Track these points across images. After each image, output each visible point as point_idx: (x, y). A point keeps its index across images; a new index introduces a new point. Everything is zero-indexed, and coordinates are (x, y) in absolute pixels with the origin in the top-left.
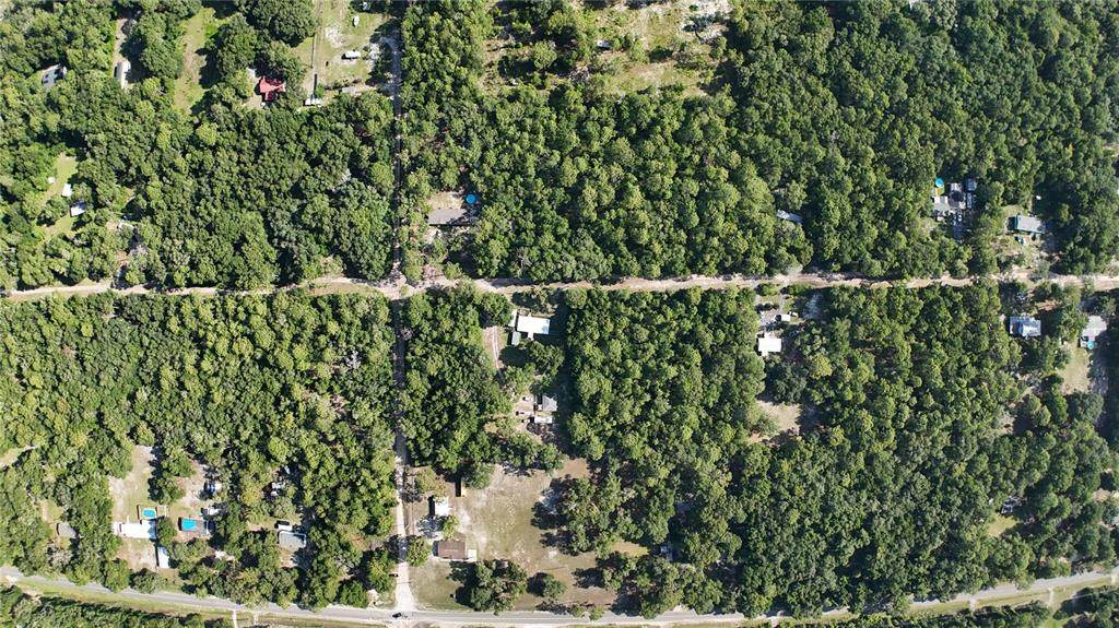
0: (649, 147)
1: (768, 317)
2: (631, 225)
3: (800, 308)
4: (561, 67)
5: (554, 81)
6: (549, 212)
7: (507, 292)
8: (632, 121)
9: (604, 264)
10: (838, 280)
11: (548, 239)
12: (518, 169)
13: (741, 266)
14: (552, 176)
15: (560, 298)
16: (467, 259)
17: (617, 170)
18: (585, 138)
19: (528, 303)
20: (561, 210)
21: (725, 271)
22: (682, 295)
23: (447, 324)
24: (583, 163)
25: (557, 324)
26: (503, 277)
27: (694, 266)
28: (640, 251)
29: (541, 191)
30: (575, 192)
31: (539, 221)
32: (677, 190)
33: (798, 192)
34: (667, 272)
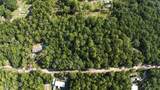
0: (95, 29)
1: (133, 79)
2: (91, 51)
3: (141, 76)
4: (71, 13)
5: (69, 16)
6: (66, 49)
7: (52, 73)
8: (90, 23)
9: (82, 64)
10: (150, 67)
11: (64, 56)
12: (57, 36)
13: (125, 64)
14: (67, 38)
15: (68, 75)
16: (40, 63)
17: (86, 36)
18: (77, 28)
19: (58, 77)
20: (70, 48)
21: (120, 66)
22: (108, 74)
23: (31, 82)
24: (76, 34)
25: (67, 84)
26: (51, 68)
27: (111, 64)
28: (94, 60)
29: (63, 42)
30: (73, 42)
31: (63, 51)
32: (104, 42)
33: (137, 42)
34: (103, 67)
